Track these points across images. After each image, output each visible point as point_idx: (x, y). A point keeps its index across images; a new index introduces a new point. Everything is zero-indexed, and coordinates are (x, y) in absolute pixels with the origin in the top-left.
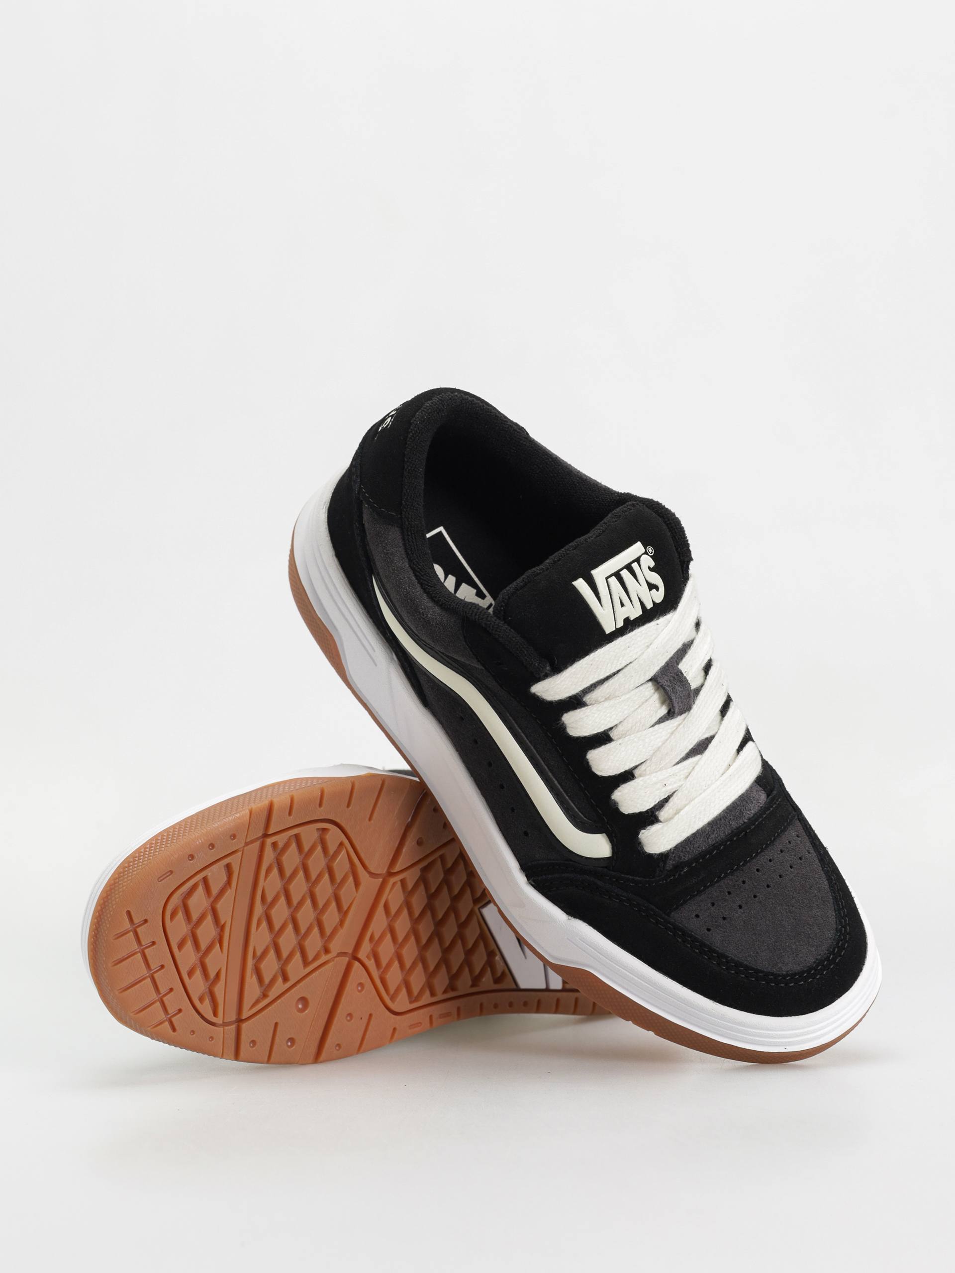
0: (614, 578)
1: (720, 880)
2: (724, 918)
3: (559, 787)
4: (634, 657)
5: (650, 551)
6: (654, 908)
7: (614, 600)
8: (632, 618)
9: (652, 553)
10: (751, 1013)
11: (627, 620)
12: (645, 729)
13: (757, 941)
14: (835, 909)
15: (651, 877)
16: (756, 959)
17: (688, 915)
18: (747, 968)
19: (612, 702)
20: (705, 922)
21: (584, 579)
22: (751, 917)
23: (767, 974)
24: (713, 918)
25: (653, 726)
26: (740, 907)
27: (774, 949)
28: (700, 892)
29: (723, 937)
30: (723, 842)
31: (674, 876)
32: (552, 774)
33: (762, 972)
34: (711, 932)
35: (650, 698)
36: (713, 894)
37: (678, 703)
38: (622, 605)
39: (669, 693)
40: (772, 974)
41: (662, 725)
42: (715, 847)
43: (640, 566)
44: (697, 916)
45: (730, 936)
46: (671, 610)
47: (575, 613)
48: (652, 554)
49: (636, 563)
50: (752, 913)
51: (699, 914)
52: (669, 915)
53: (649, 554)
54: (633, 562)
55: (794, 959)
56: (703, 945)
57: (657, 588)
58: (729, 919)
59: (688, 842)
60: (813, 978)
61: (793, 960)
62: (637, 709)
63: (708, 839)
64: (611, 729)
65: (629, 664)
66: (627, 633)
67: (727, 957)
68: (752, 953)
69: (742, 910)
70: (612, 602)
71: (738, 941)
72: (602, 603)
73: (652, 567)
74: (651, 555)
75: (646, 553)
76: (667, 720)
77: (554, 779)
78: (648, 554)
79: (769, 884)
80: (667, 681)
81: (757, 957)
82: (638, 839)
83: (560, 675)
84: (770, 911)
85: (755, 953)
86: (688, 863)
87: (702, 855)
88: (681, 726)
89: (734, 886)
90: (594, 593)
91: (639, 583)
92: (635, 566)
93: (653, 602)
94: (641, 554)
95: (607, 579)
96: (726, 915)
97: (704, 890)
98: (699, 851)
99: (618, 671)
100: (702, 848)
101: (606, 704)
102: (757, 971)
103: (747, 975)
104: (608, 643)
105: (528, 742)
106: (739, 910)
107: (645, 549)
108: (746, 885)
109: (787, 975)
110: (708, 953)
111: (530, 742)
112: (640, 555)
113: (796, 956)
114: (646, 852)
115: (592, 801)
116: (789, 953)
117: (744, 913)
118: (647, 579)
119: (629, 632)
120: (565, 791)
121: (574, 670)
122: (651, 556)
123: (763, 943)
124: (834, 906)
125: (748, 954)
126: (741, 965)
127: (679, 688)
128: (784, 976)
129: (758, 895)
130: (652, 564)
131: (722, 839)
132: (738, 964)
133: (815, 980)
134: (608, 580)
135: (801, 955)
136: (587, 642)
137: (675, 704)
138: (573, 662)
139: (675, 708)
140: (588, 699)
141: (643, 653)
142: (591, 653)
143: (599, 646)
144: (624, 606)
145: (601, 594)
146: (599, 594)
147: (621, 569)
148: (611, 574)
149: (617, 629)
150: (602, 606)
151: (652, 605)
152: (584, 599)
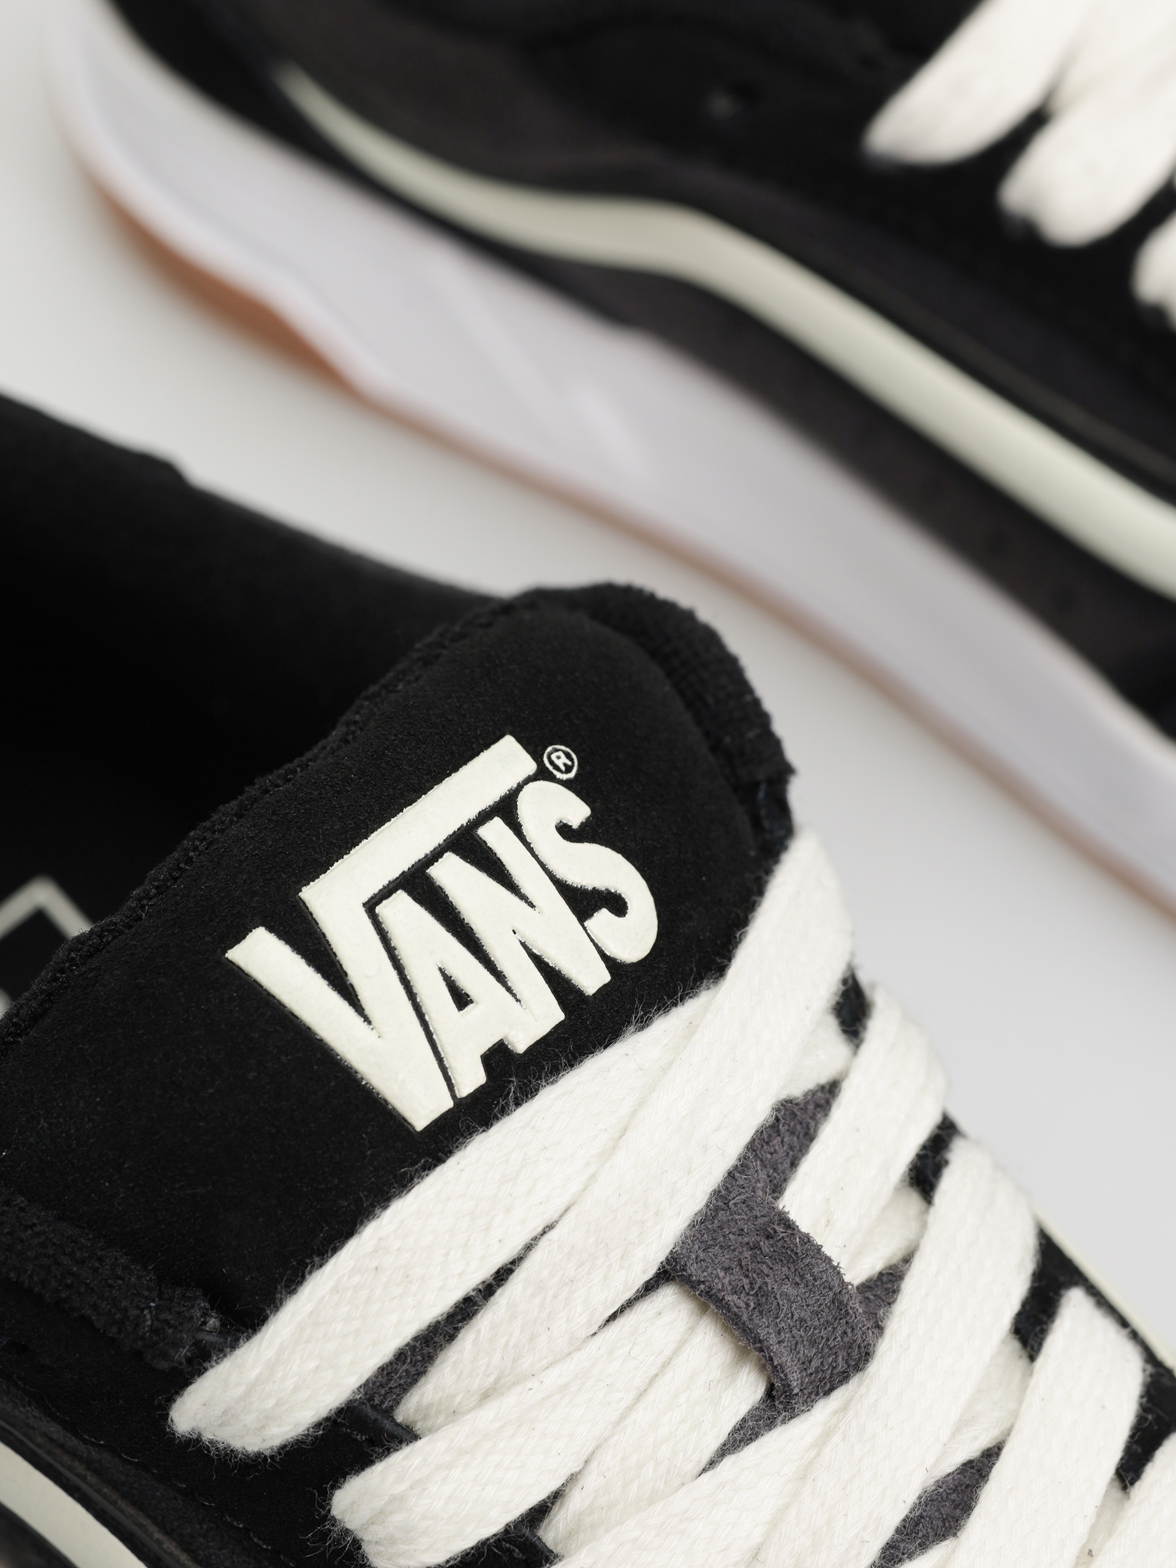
0: (401, 898)
4: (558, 1205)
5: (561, 761)
7: (419, 987)
8: (521, 1044)
9: (568, 769)
11: (496, 1056)
12: (683, 1484)
19: (507, 1405)
21: (271, 929)
25: (712, 1464)
35: (677, 1350)
37: (794, 1349)
38: (461, 999)
39: (745, 1318)
41: (751, 1453)
43: (516, 828)
46: (702, 979)
47: (252, 1075)
48: (572, 775)
49: (497, 823)
53: (559, 775)
54: (484, 817)
57: (617, 905)
62: (631, 1408)
64: (539, 1513)
65: (544, 1233)
66: (504, 1111)
70: (411, 995)
72: (368, 1011)
73: (575, 822)
74: (564, 777)
75: (543, 774)
76: (770, 1425)
78: (551, 778)
80: (727, 1269)
83: (257, 1339)
88: (837, 1438)
90: (325, 976)
91: (523, 897)
92: (495, 834)
93: (611, 963)
94: (521, 778)
95: (371, 906)
99: (503, 1275)
101: (487, 1416)
104: (429, 1167)
107: (537, 756)
112: (514, 784)
118: (562, 873)
119: (518, 1104)
121: (309, 1307)
122: (567, 784)
127: (788, 1289)
130: (577, 812)
134: (378, 909)
136: (336, 1181)
137: (784, 1359)
138: (294, 1280)
139: (786, 1375)
140: (412, 1411)
141: (593, 1178)
142: (362, 1223)
143: (391, 1186)
144: (472, 1002)
145: (356, 976)
146: (346, 974)
147: (435, 856)
148: (387, 892)
149: (459, 1103)
150: (367, 1020)
151: (606, 977)
152: (285, 1007)
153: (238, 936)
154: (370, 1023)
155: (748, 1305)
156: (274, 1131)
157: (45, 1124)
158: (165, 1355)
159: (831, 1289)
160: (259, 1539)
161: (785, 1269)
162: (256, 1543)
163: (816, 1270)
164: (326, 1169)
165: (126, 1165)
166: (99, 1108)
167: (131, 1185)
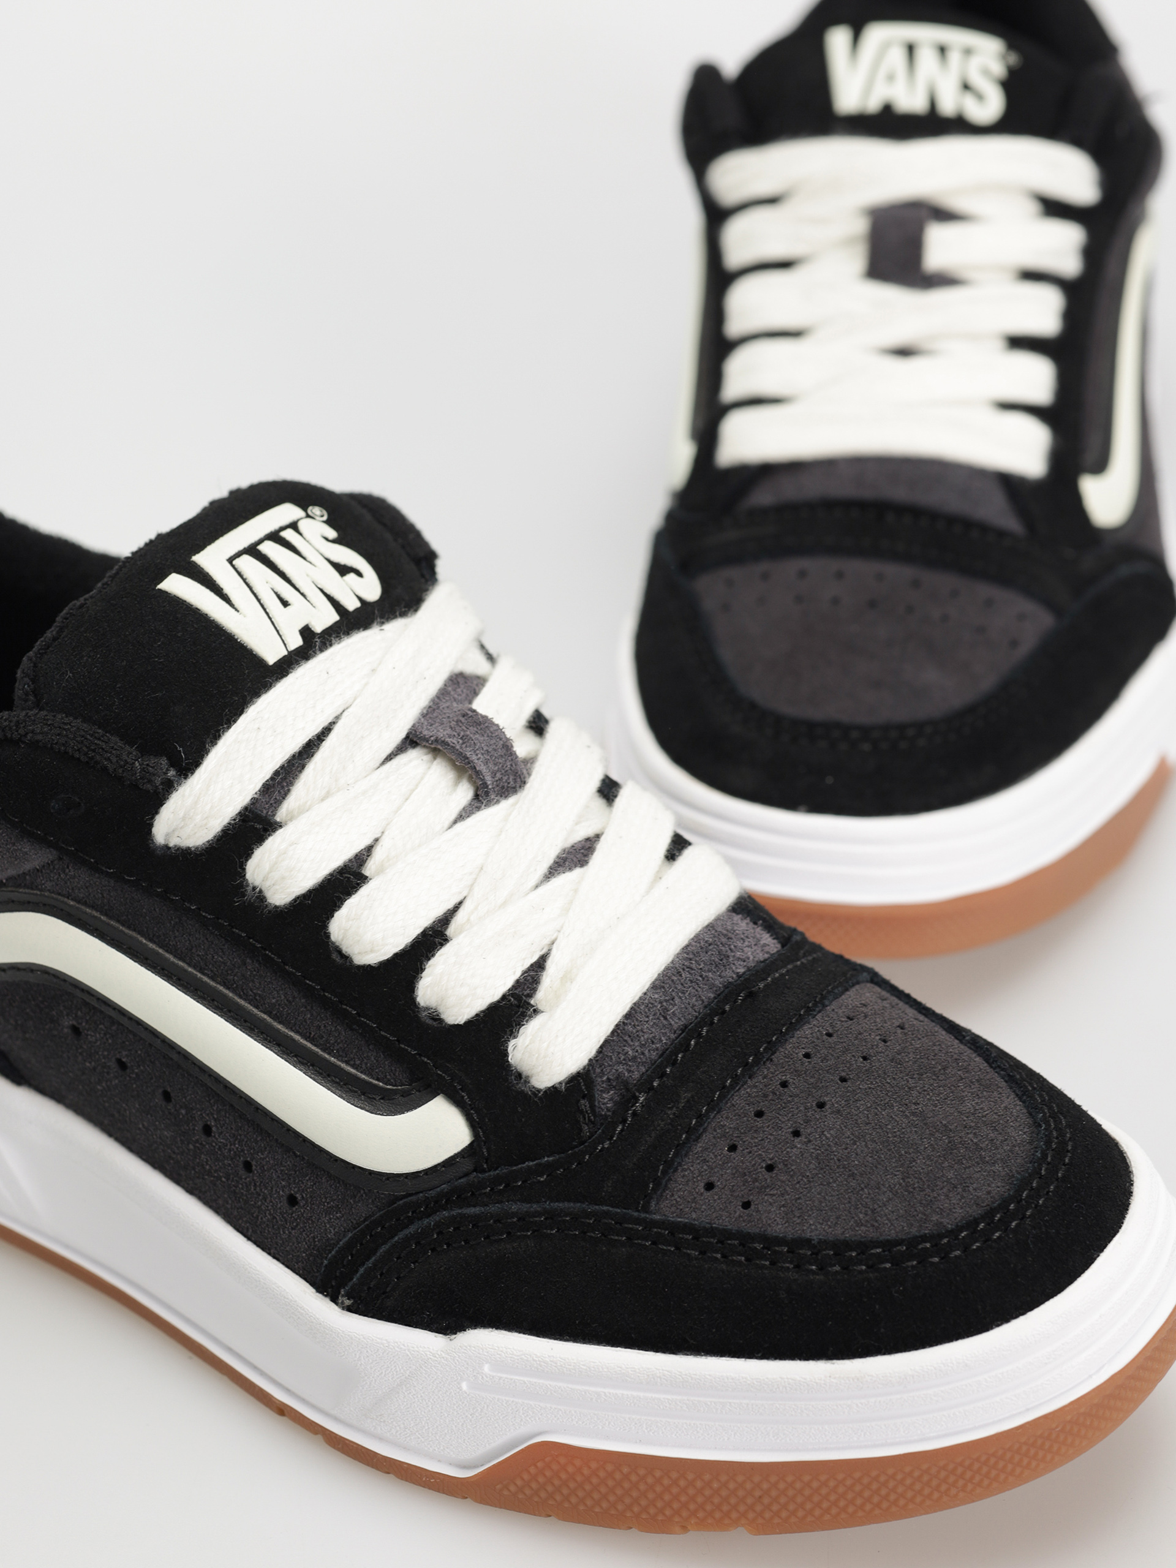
0: (246, 557)
1: (728, 1092)
2: (770, 1168)
3: (309, 1045)
4: (350, 695)
5: (317, 513)
6: (611, 1209)
7: (261, 597)
8: (318, 628)
9: (323, 516)
10: (917, 1349)
11: (306, 632)
12: (436, 837)
13: (862, 1189)
14: (1017, 1095)
15: (575, 1143)
16: (876, 1224)
17: (690, 1192)
18: (863, 1246)
20: (732, 1191)
22: (829, 1145)
23: (913, 1242)
24: (745, 1174)
25: (450, 827)
26: (796, 1134)
27: (910, 1192)
28: (694, 1134)
29: (783, 1206)
30: (704, 1020)
31: (624, 1121)
32: (283, 1024)
33: (899, 1242)
34: (753, 1207)
36: (723, 1126)
37: (491, 774)
38: (285, 604)
40: (924, 1238)
41: (470, 821)
42: (689, 1031)
43: (301, 535)
44: (710, 1186)
45: (799, 1198)
46: (406, 613)
48: (325, 519)
49: (291, 531)
50: (828, 1135)
51: (712, 1179)
52: (646, 1209)
53: (318, 518)
54: (284, 528)
55: (963, 1197)
56: (745, 1238)
57: (359, 574)
58: (781, 1166)
59: (620, 1033)
60: (1022, 1219)
61: (960, 1200)
62: (402, 804)
63: (665, 1018)
67: (807, 1242)
68: (861, 1216)
69: (803, 1138)
70: (258, 600)
71: (821, 1202)
73: (331, 537)
74: (321, 519)
75: (309, 517)
76: (478, 809)
77: (292, 1034)
78: (314, 519)
79: (843, 1074)
80: (445, 729)
81: (876, 1221)
82: (509, 1065)
83: (197, 773)
84: (867, 1124)
85: (870, 1212)
86: (645, 1085)
87: (668, 1056)
88: (515, 814)
89: (765, 1096)
90: (211, 591)
91: (308, 561)
92: (290, 535)
93: (360, 599)
94: (298, 517)
95: (231, 560)
96: (771, 1159)
97: (699, 1124)
98: (657, 1049)
99: (325, 731)
100: (661, 1040)
101: (326, 807)
102: (888, 1245)
103: (870, 1263)
104: (280, 678)
105: (205, 979)
106: (797, 1140)
107: (305, 510)
108: (791, 1088)
109: (960, 1229)
110: (765, 1251)
111: (212, 978)
112: (295, 519)
113: (964, 1190)
114: (539, 1091)
115: (383, 1033)
116: (945, 1190)
117: (810, 1141)
118: (328, 557)
119: (321, 651)
120: (324, 1050)
122: (323, 522)
123: (879, 1188)
124: (1014, 1092)
125: (856, 1222)
126: (847, 1245)
127: (478, 736)
128: (953, 1233)
129: (826, 1099)
130: (331, 533)
131: (699, 1013)
132: (840, 1247)
133: (1028, 1221)
134: (235, 562)
135: (975, 1186)
136: (231, 687)
137: (482, 768)
138: (216, 738)
139: (483, 777)
140: (284, 815)
141: (367, 684)
142: (247, 707)
143: (260, 689)
144: (289, 605)
145: (227, 589)
146: (222, 589)
147: (260, 541)
148: (238, 555)
149: (290, 653)
150: (236, 610)
151: (358, 604)
152: (192, 606)
153: (163, 577)
154: (238, 611)
155: (458, 742)
156: (194, 661)
157: (71, 674)
158: (150, 781)
159: (501, 740)
160: (206, 913)
161: (475, 729)
162: (204, 916)
163: (492, 729)
164: (225, 681)
165: (118, 686)
166: (100, 660)
167: (121, 696)
